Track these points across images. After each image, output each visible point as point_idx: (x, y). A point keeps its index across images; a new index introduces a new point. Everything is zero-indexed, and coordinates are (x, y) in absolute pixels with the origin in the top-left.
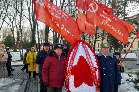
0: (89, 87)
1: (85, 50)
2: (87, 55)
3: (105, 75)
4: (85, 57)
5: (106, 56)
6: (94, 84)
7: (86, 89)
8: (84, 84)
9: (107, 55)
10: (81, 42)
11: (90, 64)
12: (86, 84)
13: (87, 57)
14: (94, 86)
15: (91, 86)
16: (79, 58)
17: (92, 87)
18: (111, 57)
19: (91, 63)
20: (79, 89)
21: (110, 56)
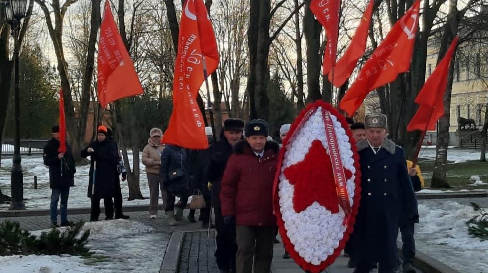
0: (329, 213)
1: (326, 126)
2: (329, 139)
3: (369, 196)
4: (325, 145)
5: (376, 149)
6: (340, 207)
7: (319, 217)
8: (316, 204)
9: (380, 147)
10: (320, 108)
11: (334, 162)
12: (321, 204)
13: (330, 145)
14: (342, 214)
15: (332, 213)
16: (310, 145)
17: (336, 215)
18: (388, 153)
19: (336, 159)
20: (305, 215)
21: (387, 148)
